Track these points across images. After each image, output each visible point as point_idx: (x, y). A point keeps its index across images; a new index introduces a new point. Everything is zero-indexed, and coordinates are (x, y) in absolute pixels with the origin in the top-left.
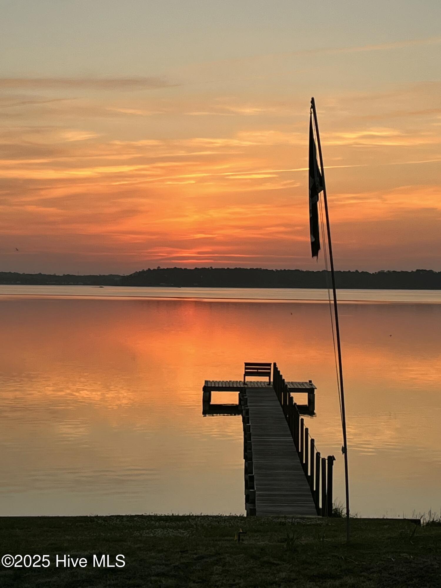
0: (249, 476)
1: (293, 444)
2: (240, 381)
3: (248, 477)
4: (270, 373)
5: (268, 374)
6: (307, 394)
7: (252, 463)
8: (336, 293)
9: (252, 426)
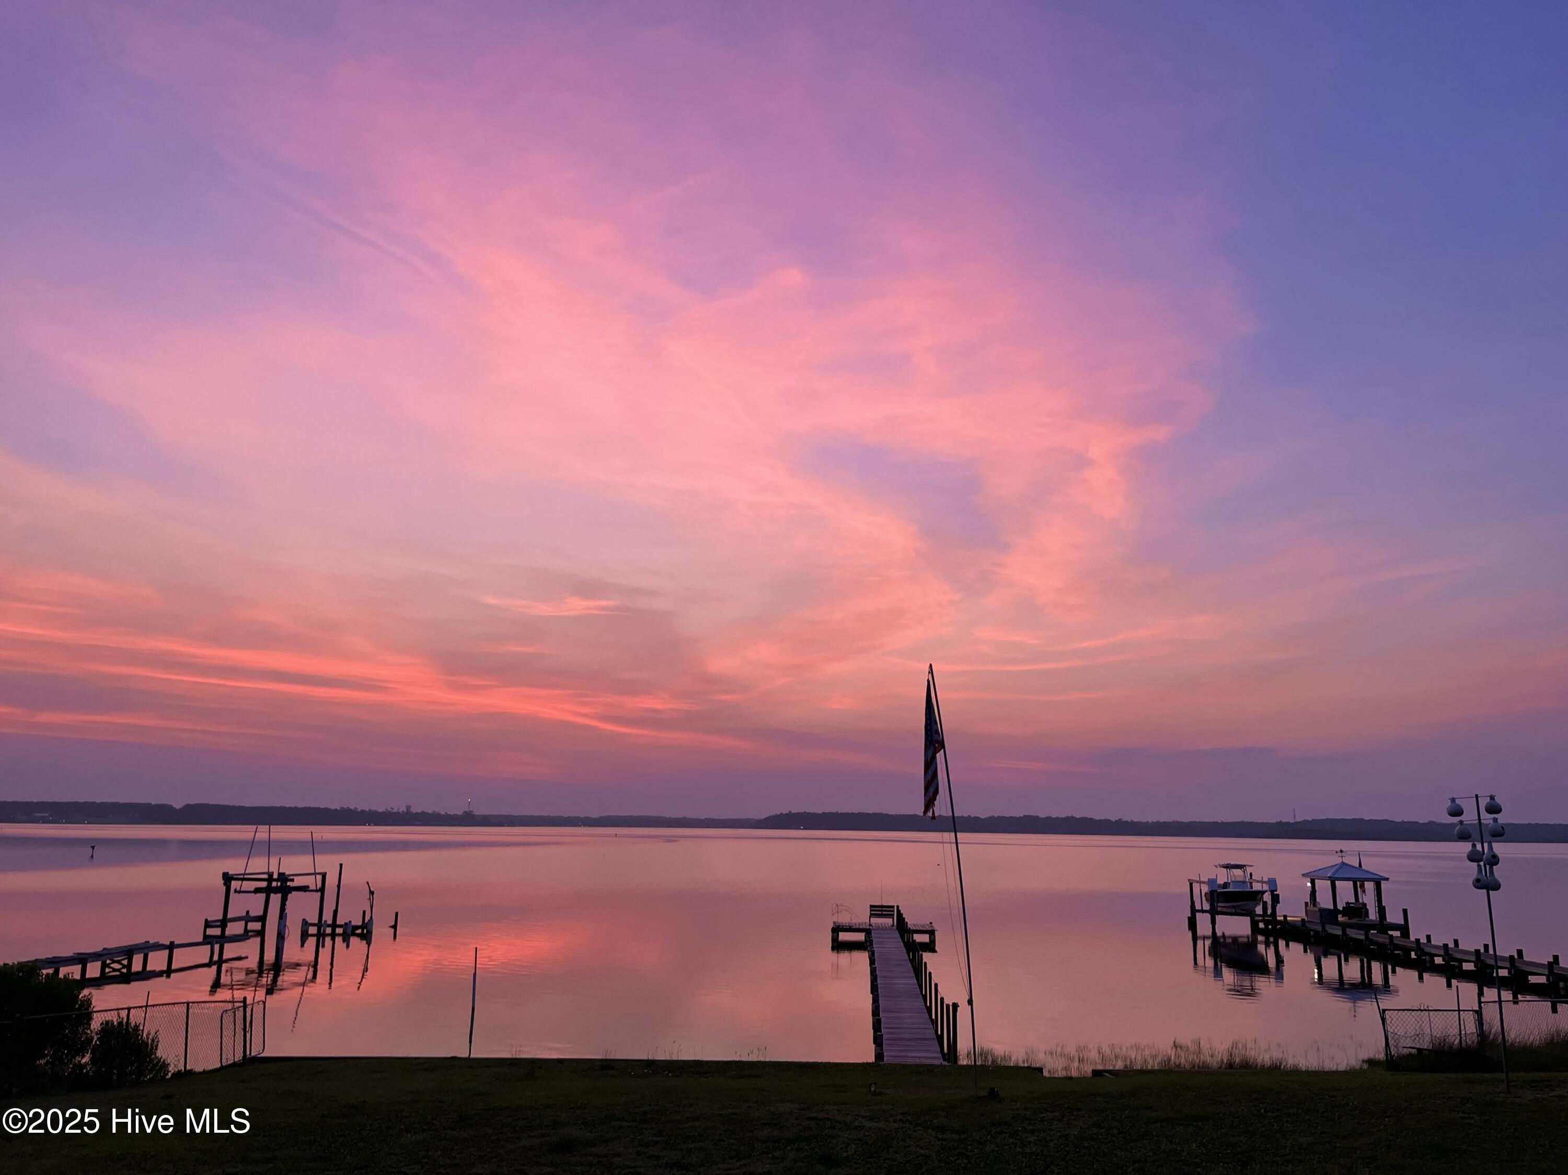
0: (877, 1019)
1: (917, 986)
2: (866, 923)
3: (875, 1020)
4: (893, 915)
5: (892, 916)
6: (928, 935)
7: (879, 1005)
8: (958, 836)
9: (878, 968)
